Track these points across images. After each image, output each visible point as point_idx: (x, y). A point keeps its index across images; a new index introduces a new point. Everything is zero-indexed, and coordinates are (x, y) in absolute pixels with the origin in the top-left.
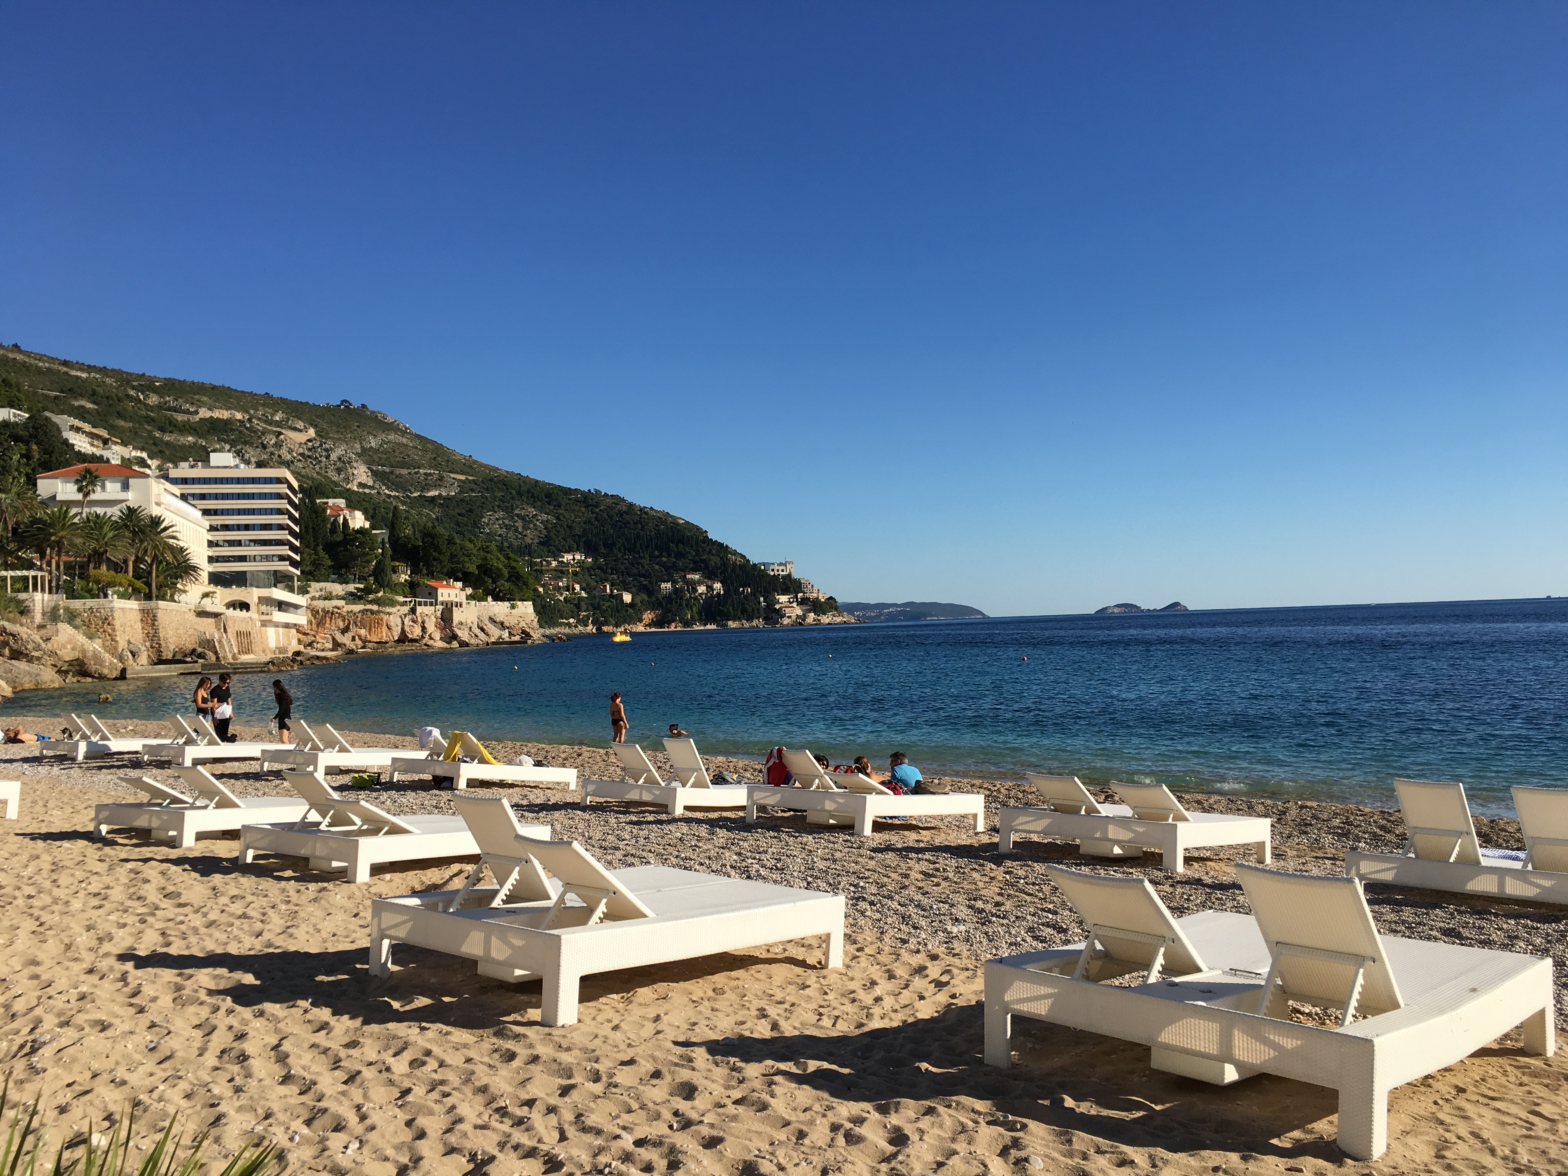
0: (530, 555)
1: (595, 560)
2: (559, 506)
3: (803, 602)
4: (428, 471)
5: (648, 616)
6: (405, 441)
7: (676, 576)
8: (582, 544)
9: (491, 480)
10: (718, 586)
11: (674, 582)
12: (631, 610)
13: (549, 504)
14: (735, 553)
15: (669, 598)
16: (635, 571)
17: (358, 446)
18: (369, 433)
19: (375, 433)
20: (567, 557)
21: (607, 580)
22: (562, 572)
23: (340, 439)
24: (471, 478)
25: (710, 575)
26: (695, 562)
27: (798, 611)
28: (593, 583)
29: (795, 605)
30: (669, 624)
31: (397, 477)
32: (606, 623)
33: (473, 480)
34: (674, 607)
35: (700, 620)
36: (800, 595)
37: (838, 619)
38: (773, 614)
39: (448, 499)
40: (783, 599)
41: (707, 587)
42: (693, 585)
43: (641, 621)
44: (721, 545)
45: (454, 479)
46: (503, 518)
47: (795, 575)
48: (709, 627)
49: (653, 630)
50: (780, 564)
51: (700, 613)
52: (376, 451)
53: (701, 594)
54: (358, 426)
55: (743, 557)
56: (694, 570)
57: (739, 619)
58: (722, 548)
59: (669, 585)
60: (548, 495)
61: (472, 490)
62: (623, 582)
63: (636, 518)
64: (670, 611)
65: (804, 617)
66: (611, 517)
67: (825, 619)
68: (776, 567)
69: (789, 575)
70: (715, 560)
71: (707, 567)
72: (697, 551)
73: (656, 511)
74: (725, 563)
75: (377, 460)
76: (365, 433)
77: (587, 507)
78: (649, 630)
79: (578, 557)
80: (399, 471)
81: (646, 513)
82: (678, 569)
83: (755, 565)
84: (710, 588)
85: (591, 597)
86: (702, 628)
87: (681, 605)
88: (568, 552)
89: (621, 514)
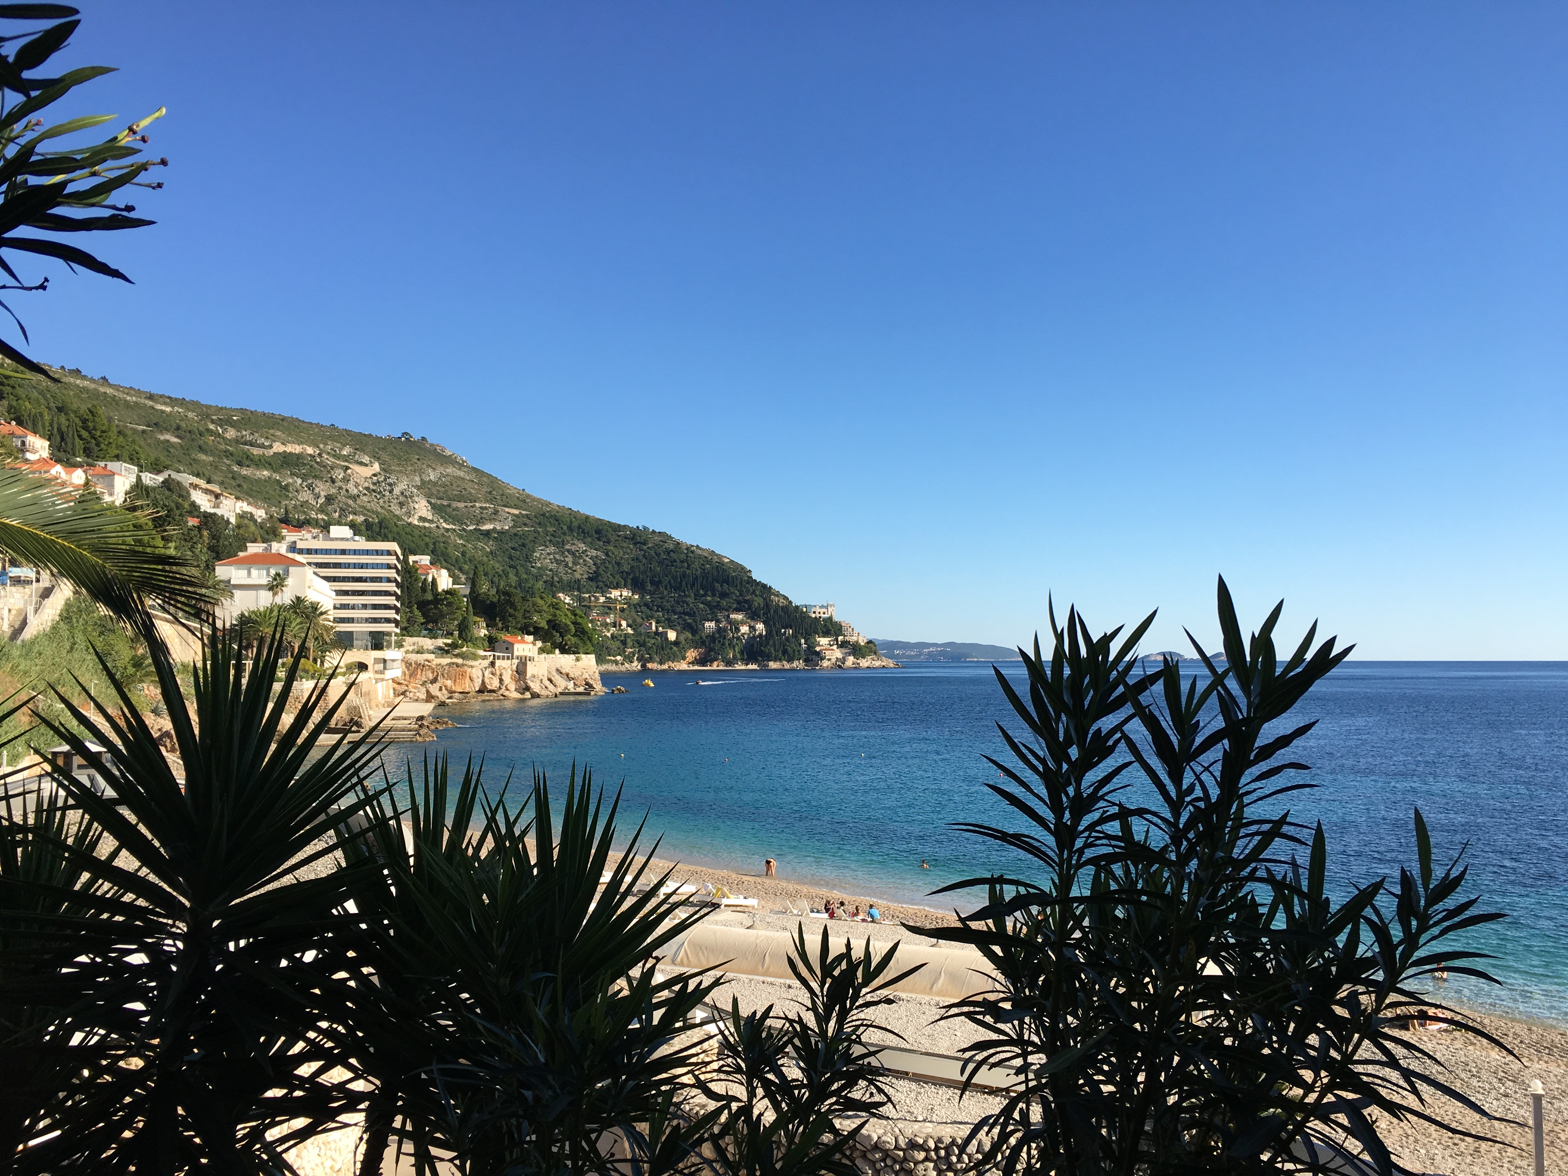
0: (579, 590)
1: (642, 597)
2: (609, 542)
3: (843, 645)
4: (484, 505)
5: (691, 654)
6: (462, 474)
7: (720, 616)
8: (629, 581)
9: (543, 515)
10: (760, 627)
11: (718, 621)
12: (675, 648)
13: (599, 540)
14: (778, 594)
15: (712, 637)
16: (680, 609)
17: (417, 479)
18: (428, 466)
19: (434, 466)
20: (615, 594)
21: (652, 617)
22: (610, 608)
23: (401, 472)
24: (524, 512)
25: (753, 615)
26: (739, 603)
27: (838, 654)
28: (639, 620)
29: (835, 647)
30: (712, 661)
31: (454, 510)
32: (651, 660)
33: (527, 515)
34: (717, 646)
35: (742, 660)
36: (840, 638)
37: (877, 664)
38: (813, 656)
39: (502, 533)
40: (824, 641)
41: (750, 627)
42: (736, 626)
43: (684, 658)
44: (764, 586)
45: (508, 513)
46: (554, 553)
47: (836, 618)
48: (750, 667)
49: (696, 668)
50: (822, 607)
51: (742, 652)
52: (435, 484)
53: (743, 635)
54: (418, 459)
55: (786, 598)
56: (737, 610)
57: (780, 660)
58: (766, 589)
59: (713, 624)
60: (598, 532)
61: (525, 525)
62: (669, 620)
63: (683, 557)
64: (712, 650)
65: (844, 660)
66: (658, 554)
67: (864, 663)
68: (818, 610)
69: (830, 618)
70: (758, 601)
71: (750, 608)
72: (741, 591)
73: (701, 549)
74: (767, 605)
75: (435, 493)
76: (424, 466)
77: (635, 544)
78: (692, 668)
79: (625, 593)
80: (455, 504)
81: (693, 552)
82: (722, 609)
83: (797, 607)
84: (753, 629)
85: (637, 633)
86: (743, 667)
87: (723, 644)
88: (616, 588)
89: (668, 552)
